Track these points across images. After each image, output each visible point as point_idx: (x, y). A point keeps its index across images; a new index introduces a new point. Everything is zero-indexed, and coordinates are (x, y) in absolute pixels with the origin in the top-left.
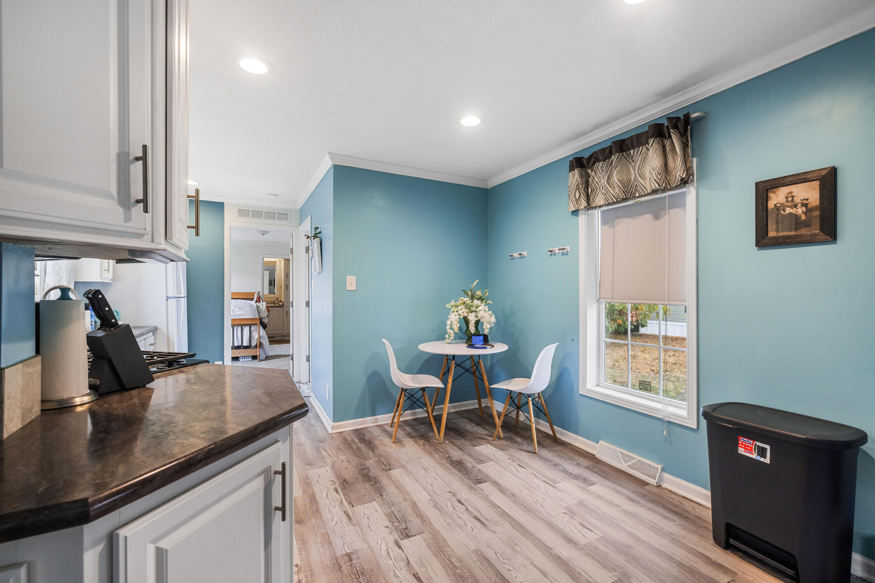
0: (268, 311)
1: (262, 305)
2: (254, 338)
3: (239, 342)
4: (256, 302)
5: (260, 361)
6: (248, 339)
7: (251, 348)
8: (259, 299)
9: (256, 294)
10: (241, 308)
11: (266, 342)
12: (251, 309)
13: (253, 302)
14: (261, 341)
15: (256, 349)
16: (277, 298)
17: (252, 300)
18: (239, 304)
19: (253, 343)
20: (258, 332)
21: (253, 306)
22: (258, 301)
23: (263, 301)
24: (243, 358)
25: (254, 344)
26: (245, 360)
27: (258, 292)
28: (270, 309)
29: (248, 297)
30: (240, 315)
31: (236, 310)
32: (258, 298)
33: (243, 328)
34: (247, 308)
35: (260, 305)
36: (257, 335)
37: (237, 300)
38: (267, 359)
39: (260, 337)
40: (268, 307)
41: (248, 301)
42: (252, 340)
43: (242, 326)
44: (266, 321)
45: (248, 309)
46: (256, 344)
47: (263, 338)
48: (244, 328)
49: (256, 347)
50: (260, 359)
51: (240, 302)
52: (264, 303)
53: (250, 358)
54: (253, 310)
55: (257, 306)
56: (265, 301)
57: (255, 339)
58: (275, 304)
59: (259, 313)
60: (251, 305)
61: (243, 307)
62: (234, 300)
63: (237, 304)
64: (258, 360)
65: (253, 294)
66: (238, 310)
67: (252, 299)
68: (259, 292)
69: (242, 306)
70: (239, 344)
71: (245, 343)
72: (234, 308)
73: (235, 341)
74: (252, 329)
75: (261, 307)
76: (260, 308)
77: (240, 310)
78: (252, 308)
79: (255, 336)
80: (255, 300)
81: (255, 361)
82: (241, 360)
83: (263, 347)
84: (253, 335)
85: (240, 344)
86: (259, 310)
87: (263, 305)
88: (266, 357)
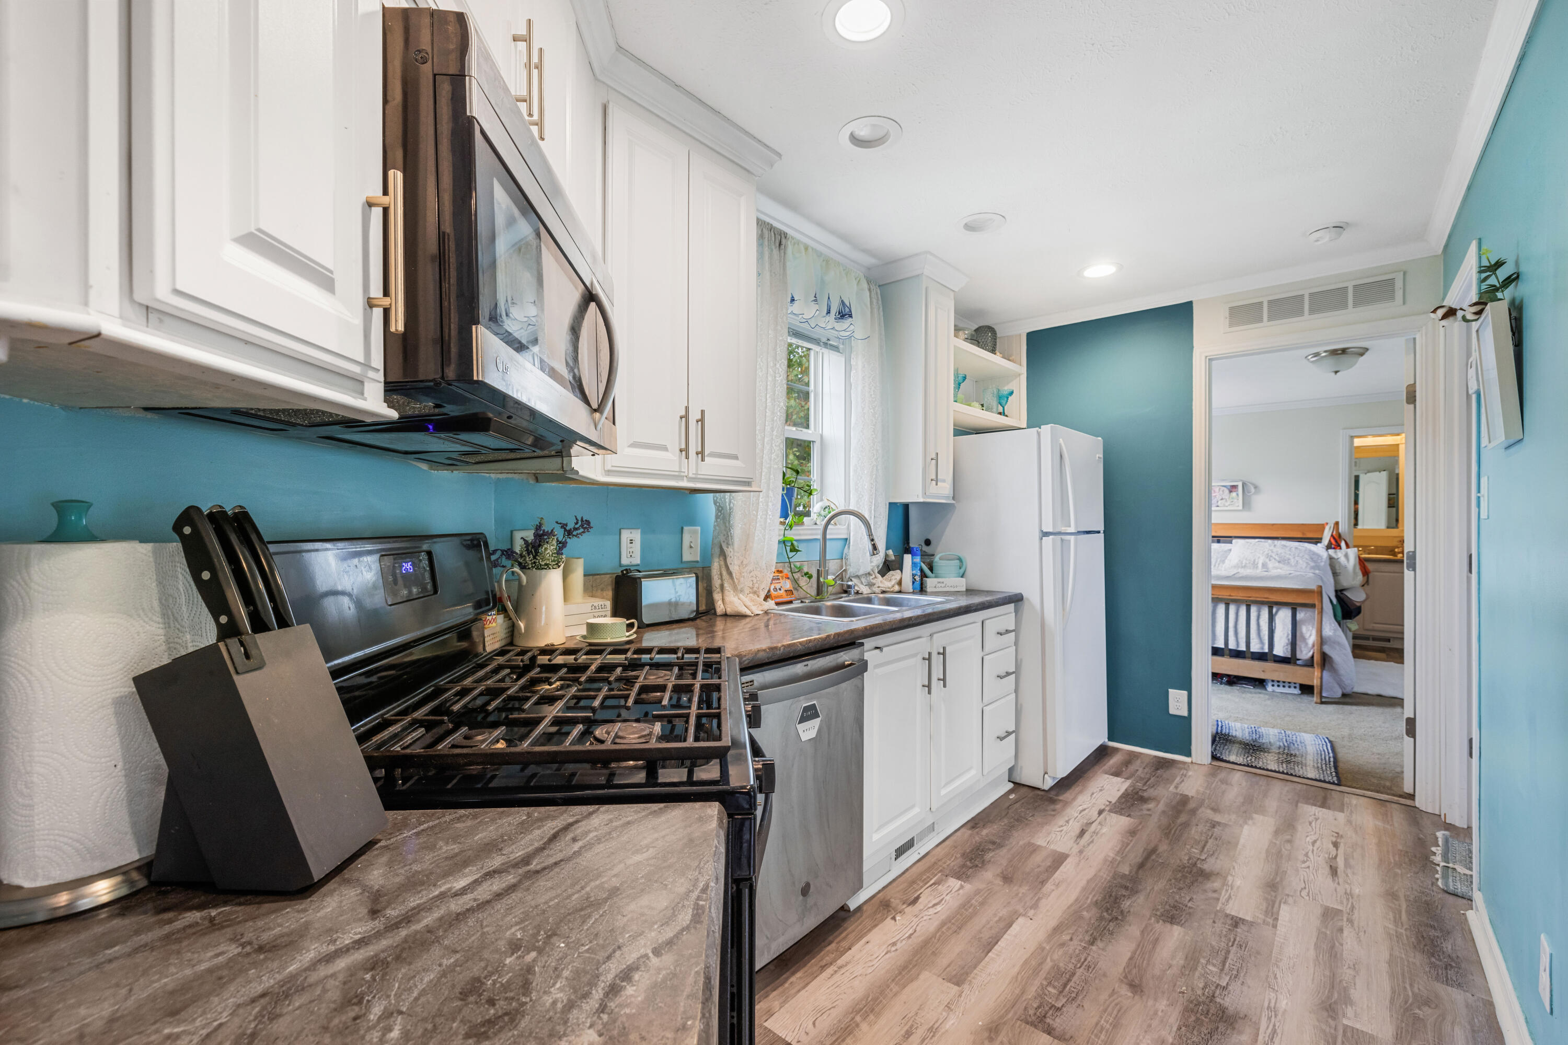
0: (1366, 572)
1: (1346, 556)
2: (1304, 639)
3: (1262, 642)
4: (1329, 547)
5: (1322, 703)
6: (1287, 641)
7: (1295, 664)
8: (1336, 541)
9: (1327, 528)
10: (1283, 561)
11: (1341, 653)
12: (1312, 564)
13: (1320, 549)
14: (1326, 649)
15: (1310, 669)
16: (1399, 539)
17: (1316, 543)
18: (1280, 551)
19: (1301, 651)
20: (1316, 626)
21: (1319, 556)
22: (1336, 542)
23: (1350, 544)
24: (1276, 684)
25: (1304, 653)
26: (1281, 690)
27: (1334, 521)
28: (1370, 566)
29: (1309, 534)
30: (1279, 577)
31: (1271, 565)
32: (1334, 538)
33: (1274, 610)
34: (1300, 561)
35: (1339, 555)
36: (1314, 632)
37: (1276, 542)
38: (1347, 700)
39: (1322, 640)
40: (1362, 562)
41: (1306, 545)
42: (1298, 642)
43: (1271, 605)
44: (1357, 597)
45: (1302, 564)
46: (1313, 657)
47: (1334, 643)
48: (1277, 612)
49: (1310, 663)
50: (1321, 697)
51: (1285, 546)
52: (1352, 553)
53: (1295, 687)
54: (1317, 567)
55: (1331, 558)
56: (1355, 546)
57: (1307, 644)
58: (1395, 554)
59: (1335, 574)
60: (1314, 557)
61: (1289, 559)
62: (1270, 541)
63: (1275, 550)
64: (1316, 698)
65: (1321, 527)
66: (1277, 564)
67: (1317, 541)
68: (1337, 524)
69: (1288, 556)
70: (1262, 648)
71: (1280, 649)
72: (1267, 560)
73: (1251, 641)
74: (1300, 615)
75: (1343, 560)
76: (1340, 563)
77: (1281, 565)
78: (1315, 562)
79: (1309, 635)
80: (1326, 541)
81: (1306, 698)
82: (1270, 688)
83: (1332, 666)
84: (1302, 633)
85: (1267, 651)
86: (1337, 567)
87: (1348, 557)
88: (1344, 695)
